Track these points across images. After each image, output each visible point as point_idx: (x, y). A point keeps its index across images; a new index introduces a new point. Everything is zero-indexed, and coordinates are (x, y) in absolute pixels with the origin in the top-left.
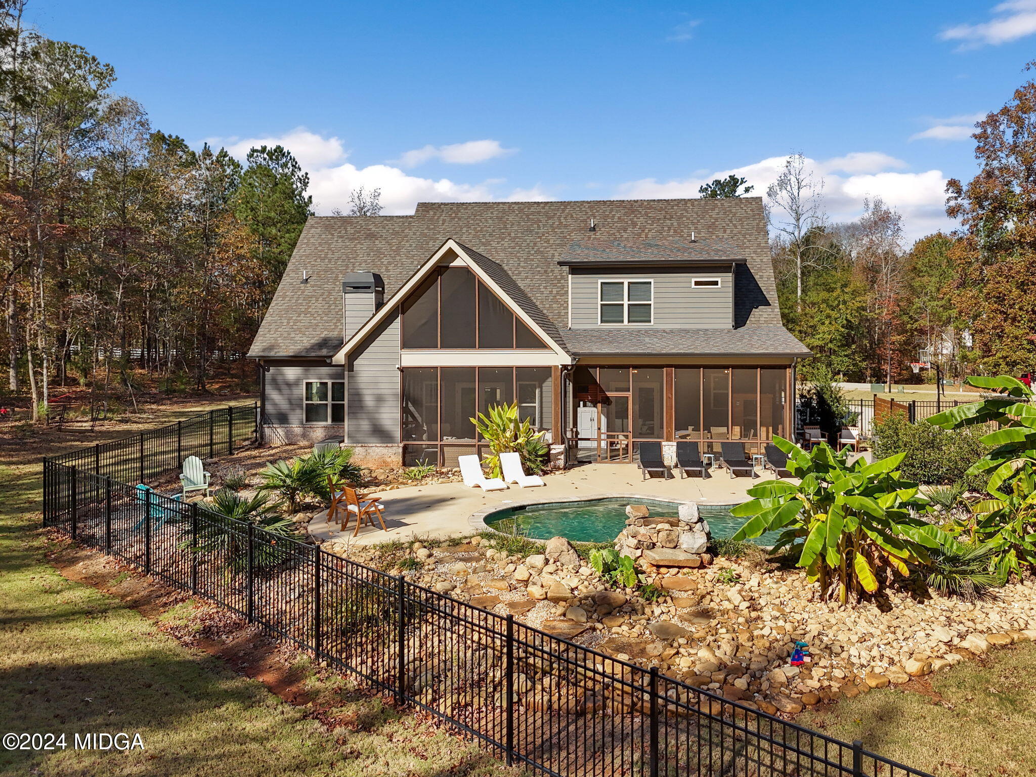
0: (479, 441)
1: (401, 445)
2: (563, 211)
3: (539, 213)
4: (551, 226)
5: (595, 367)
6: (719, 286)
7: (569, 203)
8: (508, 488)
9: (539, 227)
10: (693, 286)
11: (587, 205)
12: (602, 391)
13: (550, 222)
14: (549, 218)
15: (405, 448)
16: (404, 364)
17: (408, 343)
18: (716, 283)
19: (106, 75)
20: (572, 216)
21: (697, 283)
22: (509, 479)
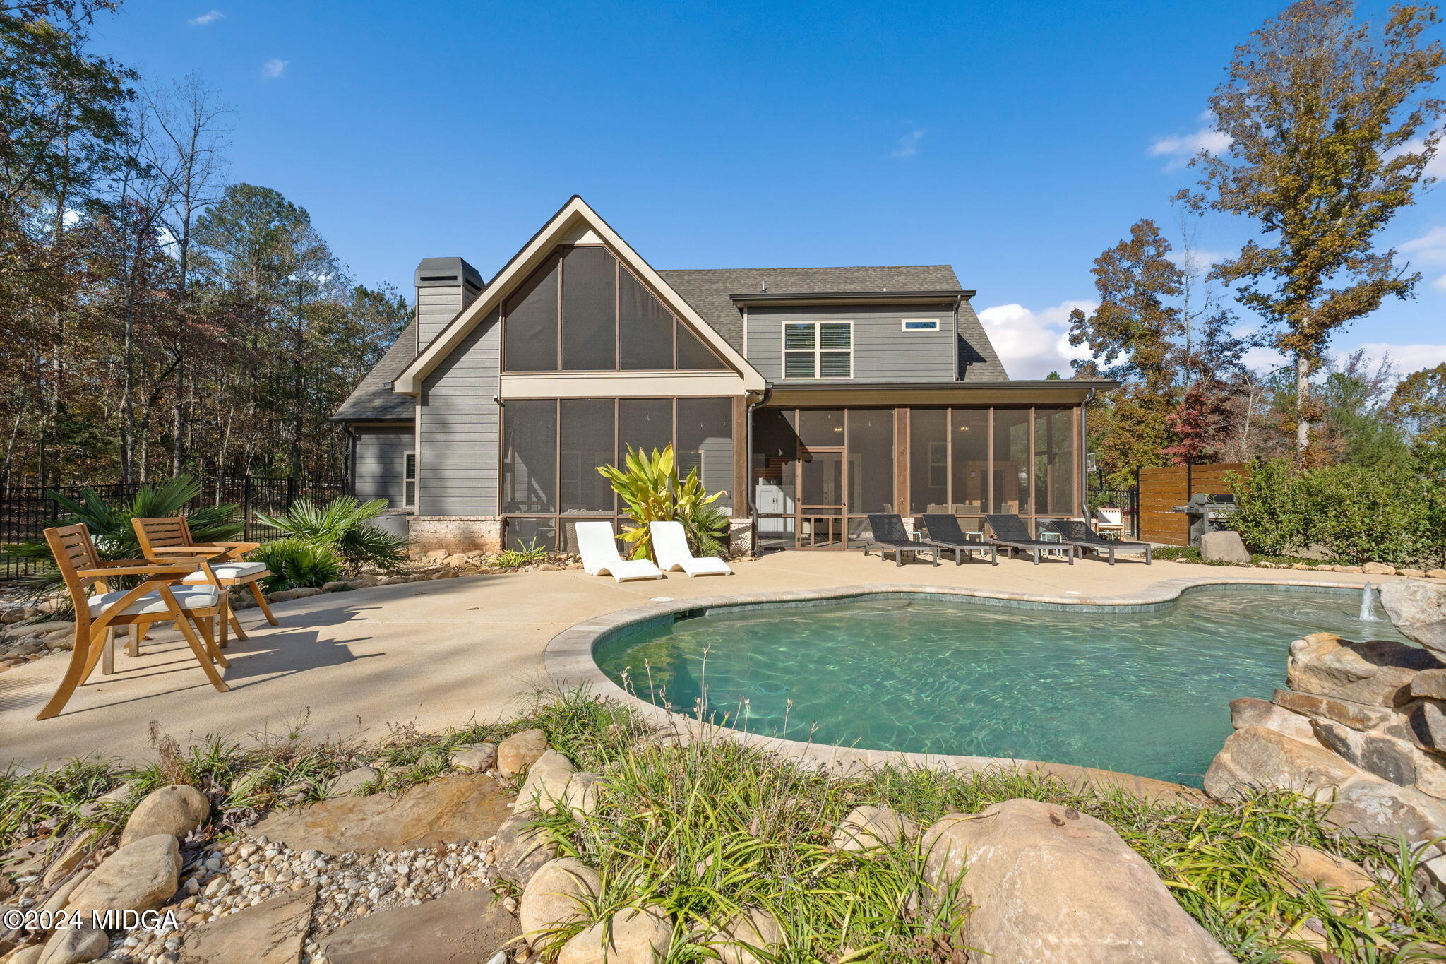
0: (620, 512)
1: (499, 518)
2: (729, 278)
3: (701, 279)
4: (716, 290)
5: (793, 408)
6: (938, 329)
7: (735, 271)
8: (664, 577)
9: (701, 291)
10: (904, 329)
11: (755, 272)
12: (802, 444)
13: (714, 287)
14: (713, 284)
15: (505, 524)
16: (506, 394)
17: (512, 362)
18: (933, 325)
19: (301, 218)
20: (739, 282)
21: (908, 325)
22: (666, 562)
